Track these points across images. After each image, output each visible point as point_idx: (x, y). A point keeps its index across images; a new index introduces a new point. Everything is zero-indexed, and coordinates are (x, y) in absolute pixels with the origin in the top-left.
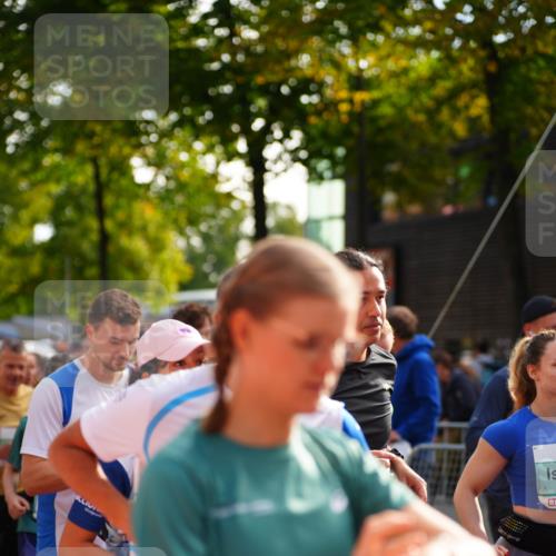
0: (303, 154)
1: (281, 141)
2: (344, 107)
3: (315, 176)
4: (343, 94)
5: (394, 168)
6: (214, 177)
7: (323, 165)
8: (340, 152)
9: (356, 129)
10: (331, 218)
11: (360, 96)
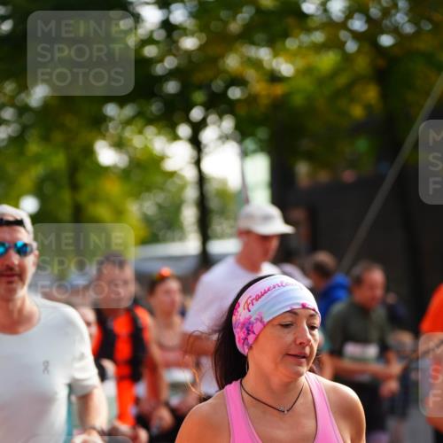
6: (161, 158)
8: (263, 133)
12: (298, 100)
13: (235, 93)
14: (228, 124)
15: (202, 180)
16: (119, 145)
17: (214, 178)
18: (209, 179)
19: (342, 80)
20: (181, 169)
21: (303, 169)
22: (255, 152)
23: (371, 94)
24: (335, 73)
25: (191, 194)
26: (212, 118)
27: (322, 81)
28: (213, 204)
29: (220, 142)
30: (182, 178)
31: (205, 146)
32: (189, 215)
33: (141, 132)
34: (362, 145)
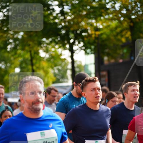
0: (84, 48)
1: (77, 45)
2: (93, 36)
3: (87, 53)
4: (93, 32)
5: (107, 51)
6: (61, 55)
7: (89, 51)
8: (93, 47)
9: (97, 41)
10: (91, 64)
11: (98, 33)
13: (84, 34)
16: (47, 51)
19: (119, 30)
24: (116, 28)
27: (112, 30)
33: (54, 47)
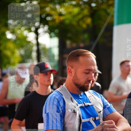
8: (57, 31)
12: (67, 22)
13: (49, 19)
14: (46, 28)
15: (38, 44)
16: (13, 32)
17: (42, 44)
18: (40, 44)
19: (80, 16)
20: (32, 41)
21: (68, 43)
22: (54, 36)
23: (89, 21)
24: (78, 14)
25: (35, 48)
26: (42, 26)
27: (74, 16)
28: (42, 52)
29: (44, 33)
30: (32, 43)
31: (39, 34)
32: (34, 55)
33: (20, 29)
34: (86, 36)
